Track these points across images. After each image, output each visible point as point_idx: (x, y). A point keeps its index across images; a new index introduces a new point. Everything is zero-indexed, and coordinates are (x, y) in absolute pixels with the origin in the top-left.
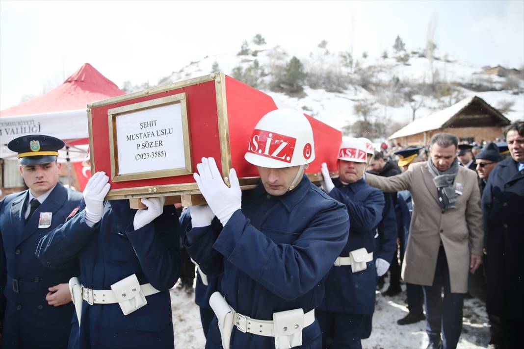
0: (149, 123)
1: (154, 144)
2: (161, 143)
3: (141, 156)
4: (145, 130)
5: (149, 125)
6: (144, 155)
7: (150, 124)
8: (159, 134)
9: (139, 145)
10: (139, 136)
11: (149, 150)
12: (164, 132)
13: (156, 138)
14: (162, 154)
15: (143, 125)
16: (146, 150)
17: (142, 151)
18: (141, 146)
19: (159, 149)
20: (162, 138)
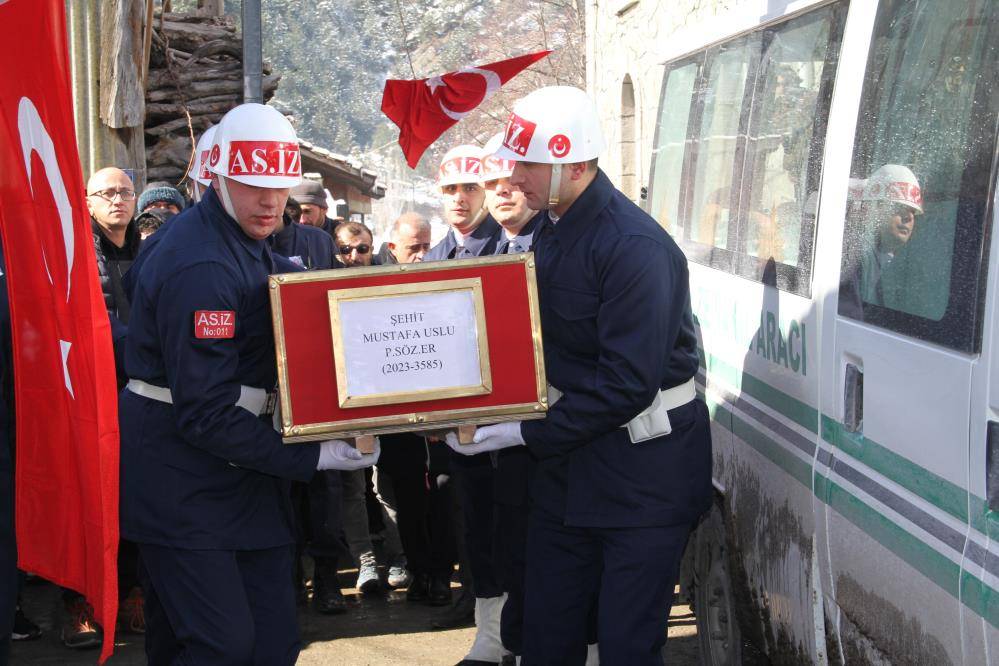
0: (409, 317)
1: (419, 349)
2: (432, 348)
3: (393, 368)
4: (401, 328)
5: (409, 320)
6: (400, 366)
7: (413, 317)
8: (428, 334)
9: (388, 350)
10: (390, 336)
11: (412, 359)
12: (438, 332)
13: (423, 340)
14: (435, 365)
15: (397, 319)
16: (402, 359)
17: (394, 360)
18: (394, 351)
19: (428, 357)
20: (433, 340)
